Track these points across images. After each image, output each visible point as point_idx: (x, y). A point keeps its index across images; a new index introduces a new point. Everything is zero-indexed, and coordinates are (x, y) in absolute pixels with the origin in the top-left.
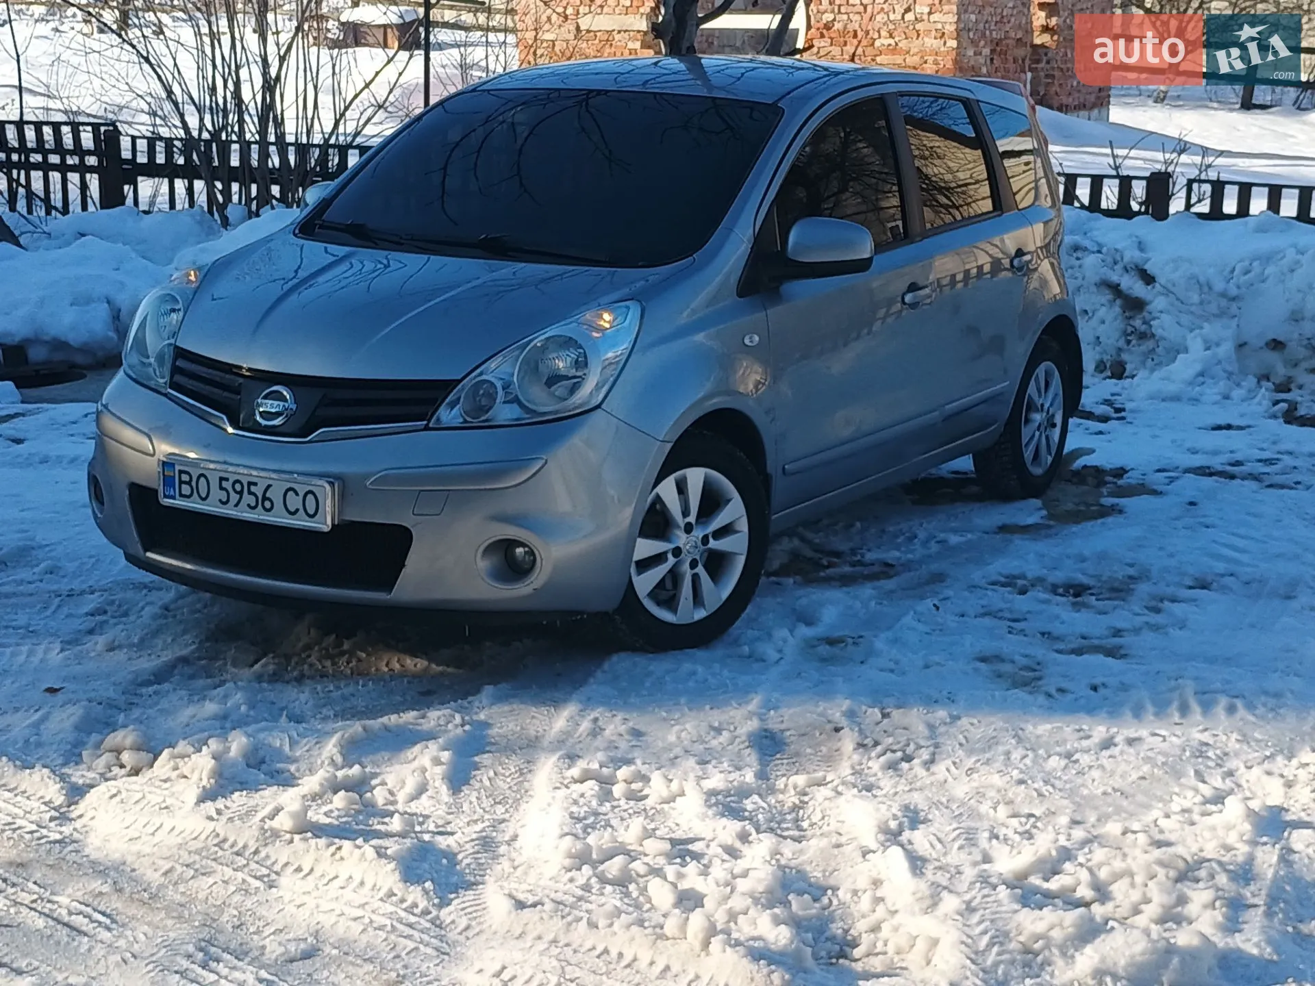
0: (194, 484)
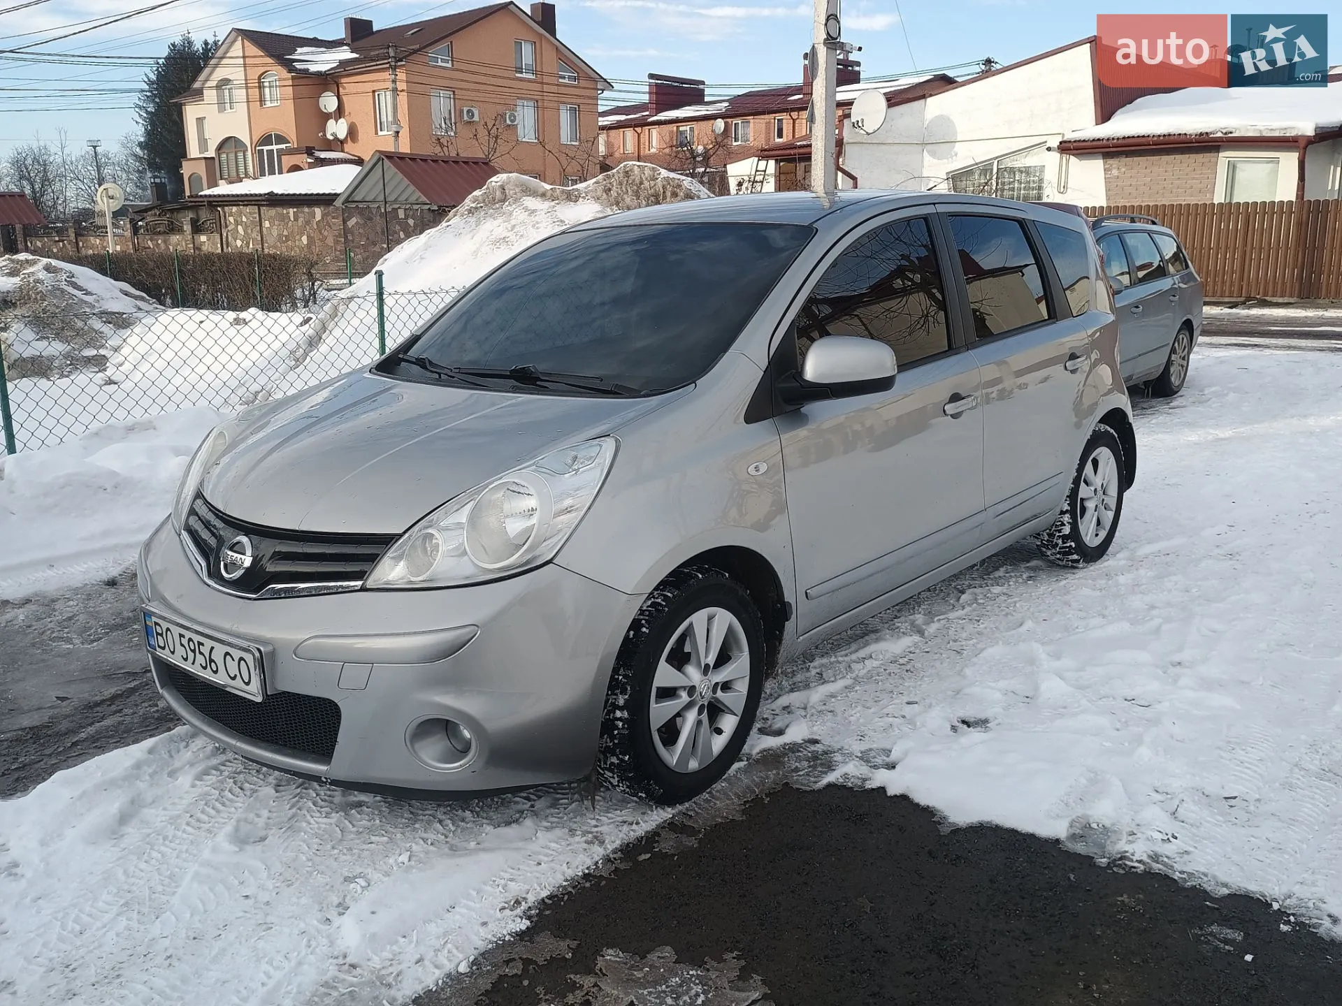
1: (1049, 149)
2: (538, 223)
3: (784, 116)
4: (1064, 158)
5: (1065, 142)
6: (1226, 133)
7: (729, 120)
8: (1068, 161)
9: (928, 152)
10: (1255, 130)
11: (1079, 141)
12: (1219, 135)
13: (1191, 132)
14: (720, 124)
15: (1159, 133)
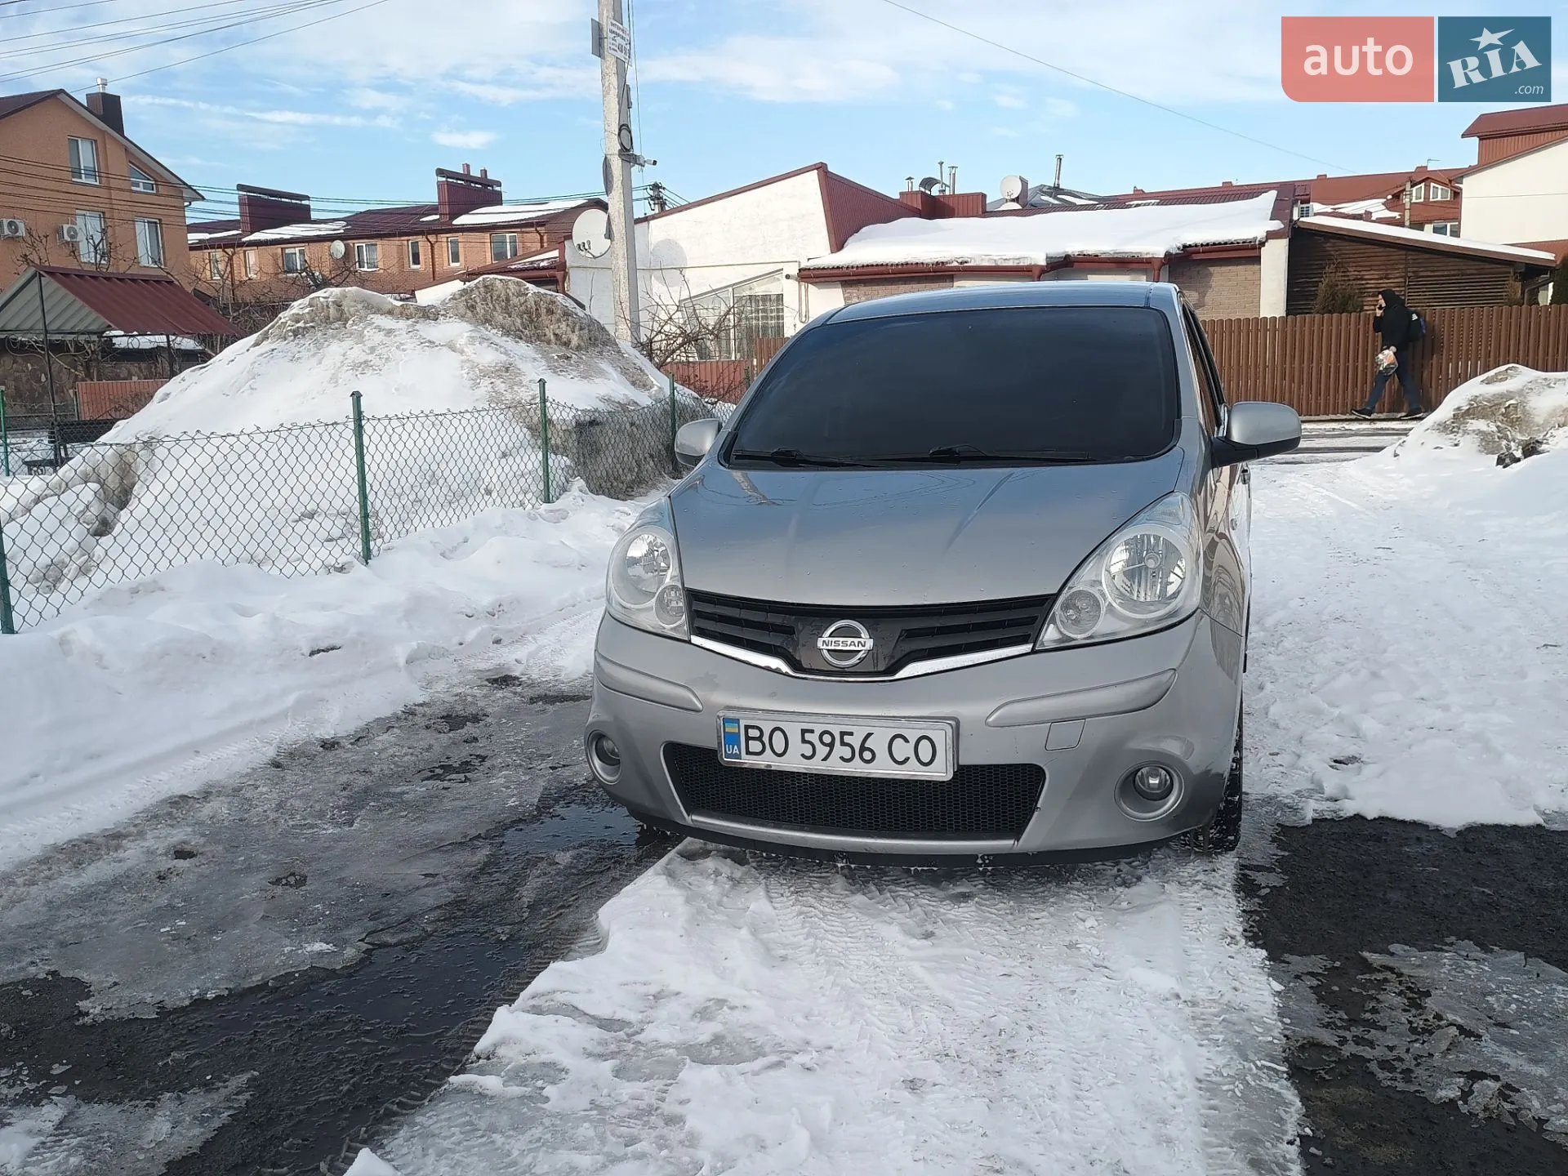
0: (766, 739)
1: (788, 277)
2: (402, 344)
3: (420, 239)
4: (803, 287)
5: (805, 269)
6: (961, 263)
7: (350, 242)
8: (807, 290)
9: (657, 279)
10: (989, 260)
11: (818, 269)
12: (955, 264)
13: (928, 261)
14: (339, 247)
15: (897, 262)
